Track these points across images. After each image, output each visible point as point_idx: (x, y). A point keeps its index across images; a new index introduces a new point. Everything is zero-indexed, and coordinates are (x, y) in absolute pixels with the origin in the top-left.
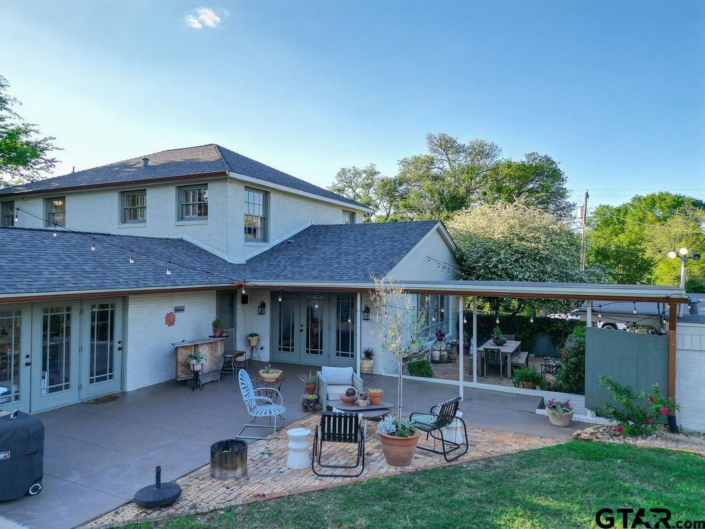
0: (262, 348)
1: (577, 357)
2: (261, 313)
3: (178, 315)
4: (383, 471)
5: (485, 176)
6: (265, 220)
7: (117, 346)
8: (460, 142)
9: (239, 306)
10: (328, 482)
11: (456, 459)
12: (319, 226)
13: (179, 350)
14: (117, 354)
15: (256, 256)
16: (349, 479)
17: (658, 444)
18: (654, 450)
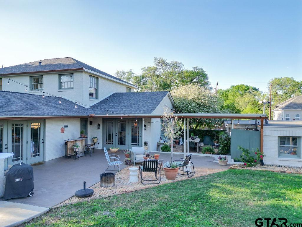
0: (98, 143)
1: (226, 141)
2: (98, 129)
3: (65, 129)
5: (178, 76)
6: (97, 90)
7: (41, 141)
8: (168, 61)
9: (89, 126)
10: (147, 186)
11: (191, 177)
12: (118, 93)
13: (68, 143)
14: (41, 145)
15: (94, 105)
16: (155, 185)
17: (259, 169)
18: (258, 171)
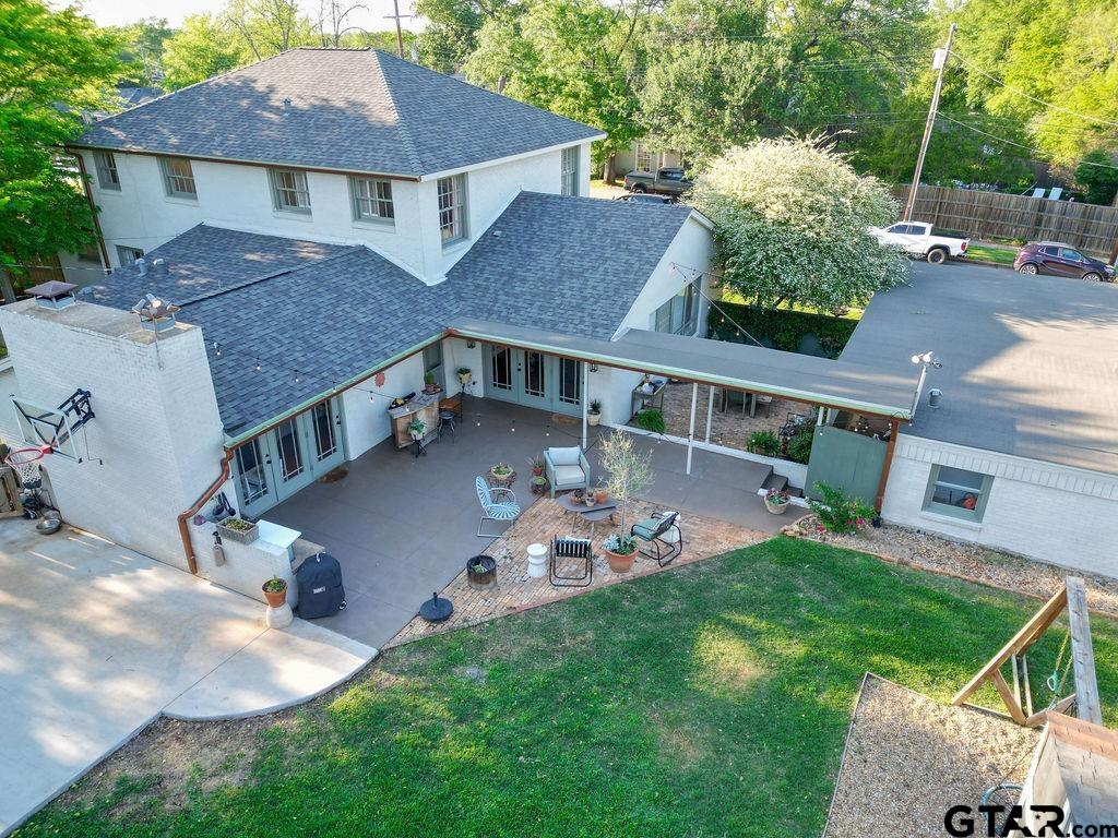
0: (474, 384)
2: (471, 346)
4: (607, 579)
6: (462, 209)
7: (335, 420)
10: (563, 592)
11: (669, 562)
12: (531, 197)
13: (398, 420)
14: (337, 428)
15: (458, 264)
16: (580, 589)
